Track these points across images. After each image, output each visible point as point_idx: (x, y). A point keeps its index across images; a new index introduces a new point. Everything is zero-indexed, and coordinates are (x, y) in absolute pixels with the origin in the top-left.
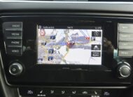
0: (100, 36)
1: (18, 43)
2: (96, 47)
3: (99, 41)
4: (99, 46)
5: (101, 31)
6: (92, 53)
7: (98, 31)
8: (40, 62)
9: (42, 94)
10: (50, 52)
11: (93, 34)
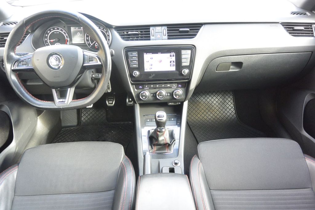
0: (174, 56)
1: (136, 62)
2: (172, 62)
3: (174, 59)
4: (174, 61)
5: (174, 54)
6: (171, 65)
7: (173, 54)
8: (145, 71)
9: (147, 87)
10: (150, 65)
11: (171, 56)
